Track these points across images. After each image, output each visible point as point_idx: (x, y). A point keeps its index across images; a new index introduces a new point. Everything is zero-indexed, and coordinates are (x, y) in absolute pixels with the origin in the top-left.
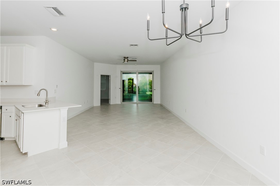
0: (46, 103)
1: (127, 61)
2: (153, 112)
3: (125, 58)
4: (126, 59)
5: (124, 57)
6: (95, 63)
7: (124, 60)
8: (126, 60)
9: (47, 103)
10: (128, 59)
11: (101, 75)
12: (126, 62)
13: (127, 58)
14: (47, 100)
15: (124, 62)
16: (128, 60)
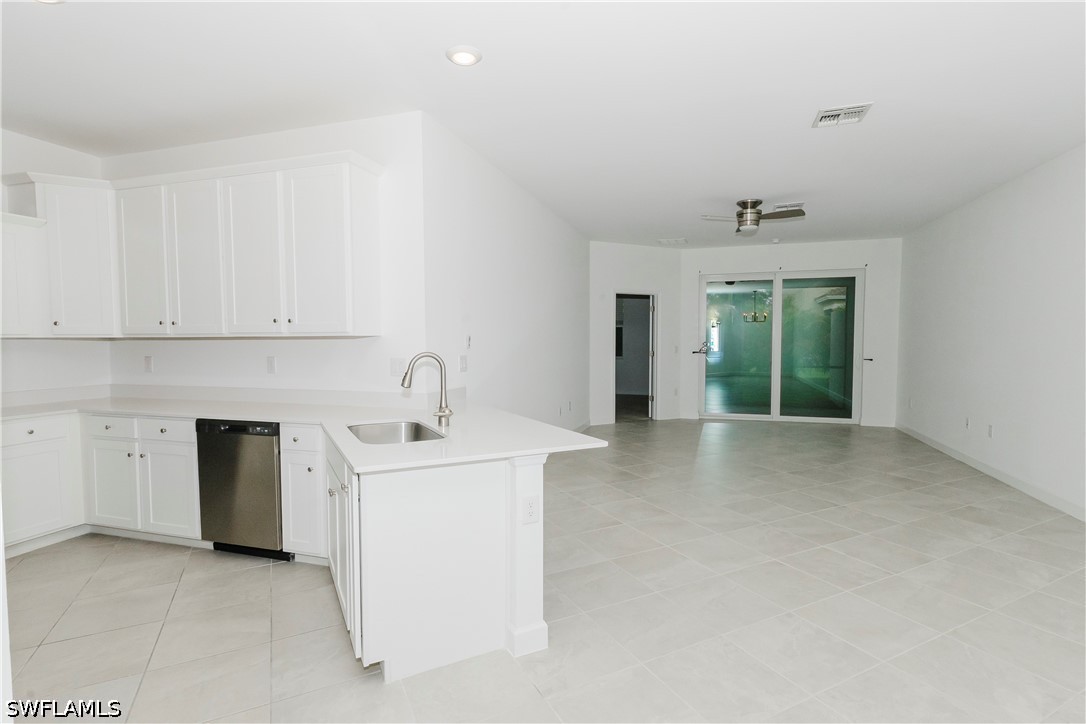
0: (440, 417)
1: (757, 222)
2: (893, 474)
3: (743, 205)
4: (749, 210)
5: (739, 204)
6: (593, 244)
7: (740, 215)
8: (750, 215)
9: (443, 419)
10: (758, 208)
11: (619, 296)
12: (748, 226)
13: (755, 204)
14: (443, 405)
15: (741, 223)
16: (759, 213)
